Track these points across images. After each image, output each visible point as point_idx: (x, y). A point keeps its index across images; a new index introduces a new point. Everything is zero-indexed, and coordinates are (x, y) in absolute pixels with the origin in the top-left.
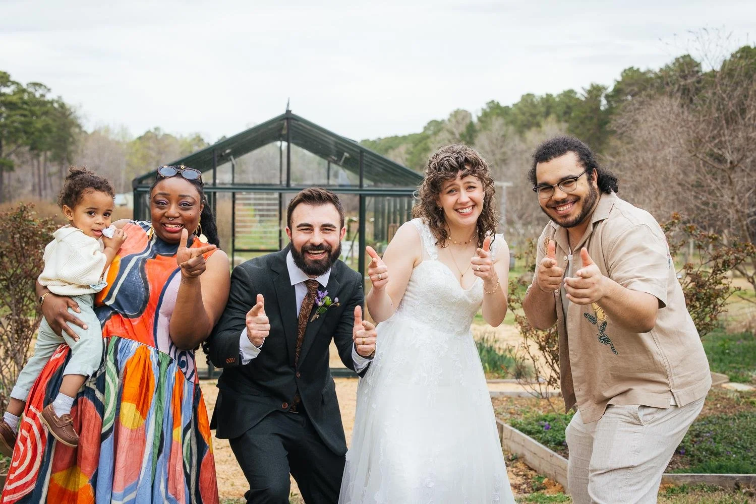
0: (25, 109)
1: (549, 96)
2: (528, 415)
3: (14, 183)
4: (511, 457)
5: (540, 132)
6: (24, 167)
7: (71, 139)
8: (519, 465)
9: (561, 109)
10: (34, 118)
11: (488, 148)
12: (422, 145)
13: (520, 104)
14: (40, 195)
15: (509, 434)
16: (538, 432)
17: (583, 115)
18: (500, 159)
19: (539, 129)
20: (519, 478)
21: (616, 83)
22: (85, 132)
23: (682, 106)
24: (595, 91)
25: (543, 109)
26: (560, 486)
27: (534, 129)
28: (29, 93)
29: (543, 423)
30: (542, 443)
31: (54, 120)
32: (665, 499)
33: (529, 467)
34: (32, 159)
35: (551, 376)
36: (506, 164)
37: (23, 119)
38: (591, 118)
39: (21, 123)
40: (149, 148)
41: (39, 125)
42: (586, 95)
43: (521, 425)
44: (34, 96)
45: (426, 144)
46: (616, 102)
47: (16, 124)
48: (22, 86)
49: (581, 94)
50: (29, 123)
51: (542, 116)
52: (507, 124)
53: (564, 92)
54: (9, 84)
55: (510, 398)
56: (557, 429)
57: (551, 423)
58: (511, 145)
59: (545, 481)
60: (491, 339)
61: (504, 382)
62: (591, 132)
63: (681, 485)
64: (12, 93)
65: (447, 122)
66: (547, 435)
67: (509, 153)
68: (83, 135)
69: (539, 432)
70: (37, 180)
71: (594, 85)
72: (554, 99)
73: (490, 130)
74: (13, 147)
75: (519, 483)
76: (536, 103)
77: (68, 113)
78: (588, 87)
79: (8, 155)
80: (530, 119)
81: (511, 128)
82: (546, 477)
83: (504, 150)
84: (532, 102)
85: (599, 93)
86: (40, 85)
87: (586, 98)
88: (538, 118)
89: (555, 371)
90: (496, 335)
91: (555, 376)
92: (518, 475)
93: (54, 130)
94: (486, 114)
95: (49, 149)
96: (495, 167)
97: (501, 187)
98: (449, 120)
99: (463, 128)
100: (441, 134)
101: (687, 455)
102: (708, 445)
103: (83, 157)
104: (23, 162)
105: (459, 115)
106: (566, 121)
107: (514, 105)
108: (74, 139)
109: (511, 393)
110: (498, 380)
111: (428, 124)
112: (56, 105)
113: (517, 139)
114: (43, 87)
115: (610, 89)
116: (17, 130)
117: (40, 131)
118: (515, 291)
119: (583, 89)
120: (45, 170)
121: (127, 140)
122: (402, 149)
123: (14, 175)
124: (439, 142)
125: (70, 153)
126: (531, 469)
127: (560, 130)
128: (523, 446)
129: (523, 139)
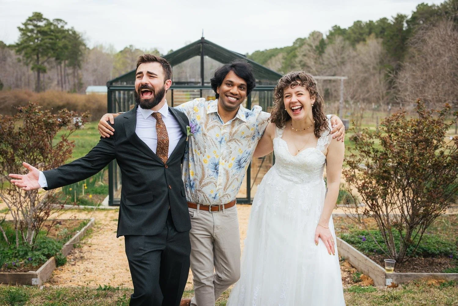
0: (52, 35)
1: (371, 22)
2: (353, 230)
3: (47, 80)
5: (365, 45)
6: (53, 70)
7: (80, 53)
8: (345, 264)
9: (378, 30)
10: (58, 40)
11: (333, 55)
12: (292, 53)
13: (353, 27)
14: (62, 87)
15: (339, 243)
17: (392, 34)
18: (340, 62)
19: (364, 42)
20: (345, 273)
21: (413, 13)
22: (88, 48)
23: (454, 30)
24: (400, 18)
25: (367, 30)
26: (371, 280)
27: (361, 43)
28: (55, 25)
29: (361, 236)
30: (360, 251)
31: (70, 42)
32: (439, 290)
33: (352, 265)
34: (57, 65)
35: (366, 209)
36: (344, 65)
37: (51, 41)
38: (398, 35)
39: (50, 43)
40: (126, 58)
41: (60, 45)
42: (394, 21)
43: (347, 238)
44: (57, 27)
45: (294, 53)
46: (413, 25)
47: (47, 45)
48: (50, 21)
49: (391, 20)
50: (55, 44)
51: (367, 34)
52: (344, 40)
53: (381, 19)
54: (42, 20)
55: (341, 218)
56: (370, 240)
57: (367, 236)
58: (347, 53)
59: (361, 276)
62: (397, 44)
63: (450, 280)
64: (44, 26)
65: (307, 39)
66: (364, 245)
67: (346, 58)
68: (87, 50)
69: (359, 243)
70: (60, 78)
71: (399, 14)
72: (374, 23)
73: (334, 44)
74: (46, 58)
75: (345, 276)
76: (363, 26)
77: (78, 37)
78: (395, 16)
79: (43, 63)
80: (359, 36)
81: (347, 42)
82: (362, 273)
83: (343, 56)
84: (360, 25)
85: (402, 20)
86: (61, 20)
87: (394, 23)
88: (364, 36)
89: (368, 205)
91: (368, 209)
92: (344, 271)
93: (70, 47)
94: (331, 34)
95: (67, 59)
96: (337, 66)
97: (340, 80)
98: (309, 38)
99: (317, 43)
100: (304, 46)
101: (454, 258)
103: (87, 63)
104: (52, 67)
105: (315, 35)
106: (382, 37)
107: (349, 28)
108: (81, 52)
111: (296, 40)
112: (70, 32)
113: (351, 49)
114: (62, 22)
115: (409, 17)
116: (48, 48)
117: (61, 48)
119: (392, 17)
120: (65, 72)
121: (114, 53)
122: (280, 56)
123: (46, 75)
124: (303, 52)
125: (79, 61)
126: (353, 267)
127: (378, 43)
128: (348, 252)
129: (355, 49)
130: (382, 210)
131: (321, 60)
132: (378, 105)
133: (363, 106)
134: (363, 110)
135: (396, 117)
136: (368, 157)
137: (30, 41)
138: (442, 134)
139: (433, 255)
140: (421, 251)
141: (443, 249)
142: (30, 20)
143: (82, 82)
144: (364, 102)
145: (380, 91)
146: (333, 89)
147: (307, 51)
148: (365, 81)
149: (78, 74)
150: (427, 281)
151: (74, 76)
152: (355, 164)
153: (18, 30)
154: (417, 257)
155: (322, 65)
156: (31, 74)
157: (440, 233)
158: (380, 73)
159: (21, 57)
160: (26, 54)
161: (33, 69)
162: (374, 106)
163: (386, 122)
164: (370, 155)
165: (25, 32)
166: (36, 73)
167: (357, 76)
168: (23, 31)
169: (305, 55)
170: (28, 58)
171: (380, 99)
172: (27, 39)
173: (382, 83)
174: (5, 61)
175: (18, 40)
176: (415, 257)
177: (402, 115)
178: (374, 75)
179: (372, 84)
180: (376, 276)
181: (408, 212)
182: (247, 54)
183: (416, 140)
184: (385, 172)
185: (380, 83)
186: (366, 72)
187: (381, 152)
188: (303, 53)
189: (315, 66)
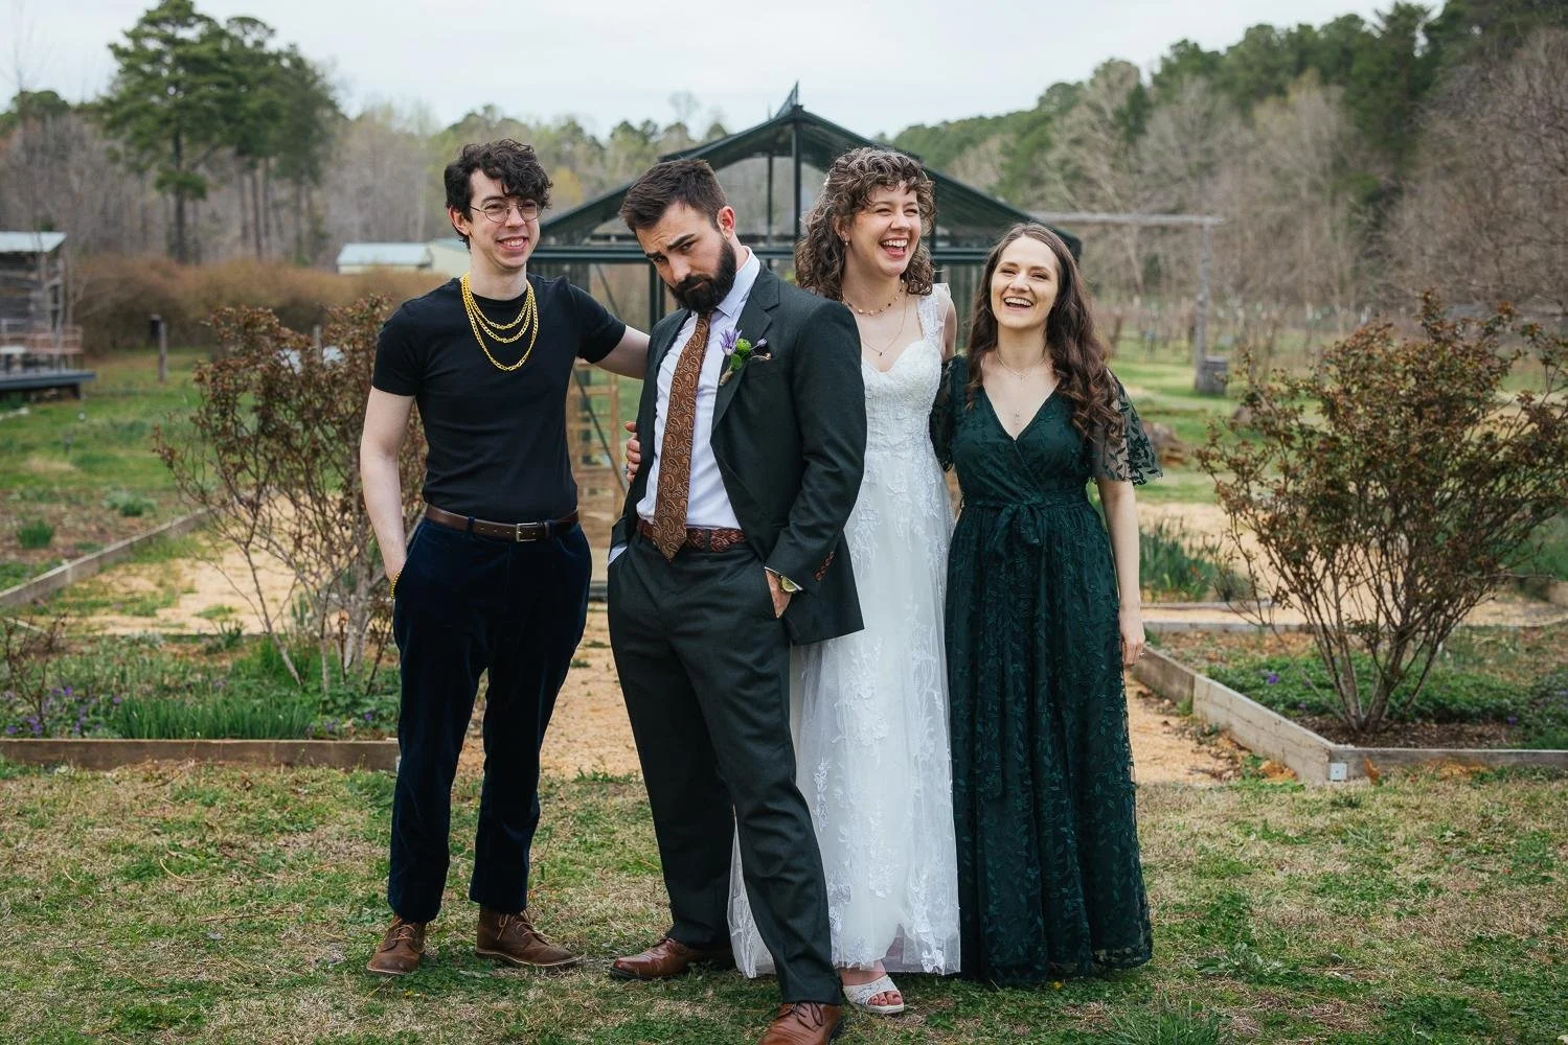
0: (225, 72)
1: (1305, 29)
2: (1241, 661)
3: (205, 222)
4: (1207, 730)
5: (1284, 106)
6: (226, 189)
7: (316, 133)
8: (1222, 741)
9: (1329, 58)
10: (243, 89)
11: (1173, 141)
12: (1035, 135)
13: (1241, 47)
14: (258, 245)
15: (1204, 692)
16: (1255, 687)
17: (1376, 69)
18: (1199, 163)
19: (1282, 99)
20: (1221, 762)
22: (344, 117)
24: (1404, 18)
25: (1291, 58)
26: (1292, 772)
27: (1271, 100)
28: (233, 39)
29: (1265, 672)
30: (1264, 705)
31: (283, 94)
32: (1469, 790)
33: (1238, 745)
34: (241, 173)
35: (1279, 588)
36: (1211, 174)
37: (221, 92)
38: (1394, 75)
39: (219, 100)
41: (254, 105)
42: (1382, 26)
43: (1226, 676)
44: (242, 43)
45: (1043, 133)
46: (1448, 38)
47: (207, 103)
48: (217, 25)
49: (1372, 23)
50: (234, 101)
51: (1289, 72)
52: (1214, 90)
53: (1337, 19)
54: (192, 20)
55: (1208, 634)
56: (1290, 681)
57: (1281, 672)
58: (1222, 136)
59: (1264, 765)
60: (1176, 531)
61: (1200, 608)
62: (1393, 104)
63: (1498, 767)
64: (197, 40)
65: (1087, 87)
66: (1272, 692)
67: (1219, 150)
68: (341, 120)
69: (1258, 687)
70: (251, 216)
71: (1402, 4)
72: (1316, 34)
73: (1178, 103)
74: (202, 150)
75: (1220, 768)
76: (1277, 44)
77: (309, 78)
78: (1388, 10)
79: (194, 166)
80: (1264, 77)
81: (1223, 99)
82: (1267, 759)
83: (1208, 143)
84: (1268, 42)
85: (1412, 22)
86: (253, 22)
87: (1383, 32)
88: (1281, 76)
89: (1286, 578)
90: (1185, 524)
91: (1286, 587)
92: (1218, 757)
93: (285, 113)
94: (1169, 69)
95: (275, 154)
96: (1189, 180)
97: (1201, 227)
98: (1092, 83)
99: (1121, 100)
100: (1075, 112)
101: (1520, 725)
102: (1557, 709)
103: (341, 166)
104: (224, 181)
105: (1114, 72)
106: (1340, 83)
107: (1230, 49)
108: (321, 130)
109: (1211, 624)
110: (1189, 604)
111: (1048, 91)
112: (286, 63)
113: (1235, 123)
114: (259, 27)
115: (1436, 14)
116: (210, 114)
117: (256, 117)
118: (1218, 440)
119: (1377, 13)
120: (266, 197)
121: (430, 132)
122: (994, 144)
123: (204, 208)
124: (1070, 129)
125: (313, 161)
126: (1241, 748)
127: (1328, 101)
128: (1229, 710)
129: (1248, 122)
130: (1322, 591)
131: (1132, 160)
132: (1326, 310)
133: (1275, 314)
134: (1276, 325)
135: (1365, 340)
136: (1286, 449)
137: (153, 91)
138: (1486, 384)
139: (1463, 717)
140: (1428, 708)
141: (1491, 701)
142: (151, 19)
143: (323, 228)
144: (1278, 300)
145: (1334, 264)
146: (1173, 259)
147: (1087, 129)
148: (1282, 231)
149: (310, 204)
150: (1438, 769)
151: (297, 211)
152: (1251, 465)
153: (109, 54)
154: (1419, 721)
155: (1137, 176)
156: (156, 202)
157: (1492, 671)
158: (1333, 203)
159: (119, 146)
160: (139, 134)
161: (160, 184)
162: (1310, 313)
163: (1336, 351)
164: (1292, 443)
165: (134, 61)
166: (172, 199)
167: (1256, 215)
168: (130, 58)
169: (1077, 142)
170: (143, 148)
171: (1332, 293)
172: (138, 84)
173: (1340, 234)
174: (64, 158)
175: (111, 88)
176: (1413, 722)
177: (1381, 333)
178: (1312, 208)
179: (1305, 240)
180: (1305, 761)
181: (1395, 599)
182: (882, 135)
183: (1415, 399)
184: (1331, 484)
185: (1335, 238)
186: (1285, 198)
187: (1322, 434)
188: (1072, 135)
189: (1113, 177)
